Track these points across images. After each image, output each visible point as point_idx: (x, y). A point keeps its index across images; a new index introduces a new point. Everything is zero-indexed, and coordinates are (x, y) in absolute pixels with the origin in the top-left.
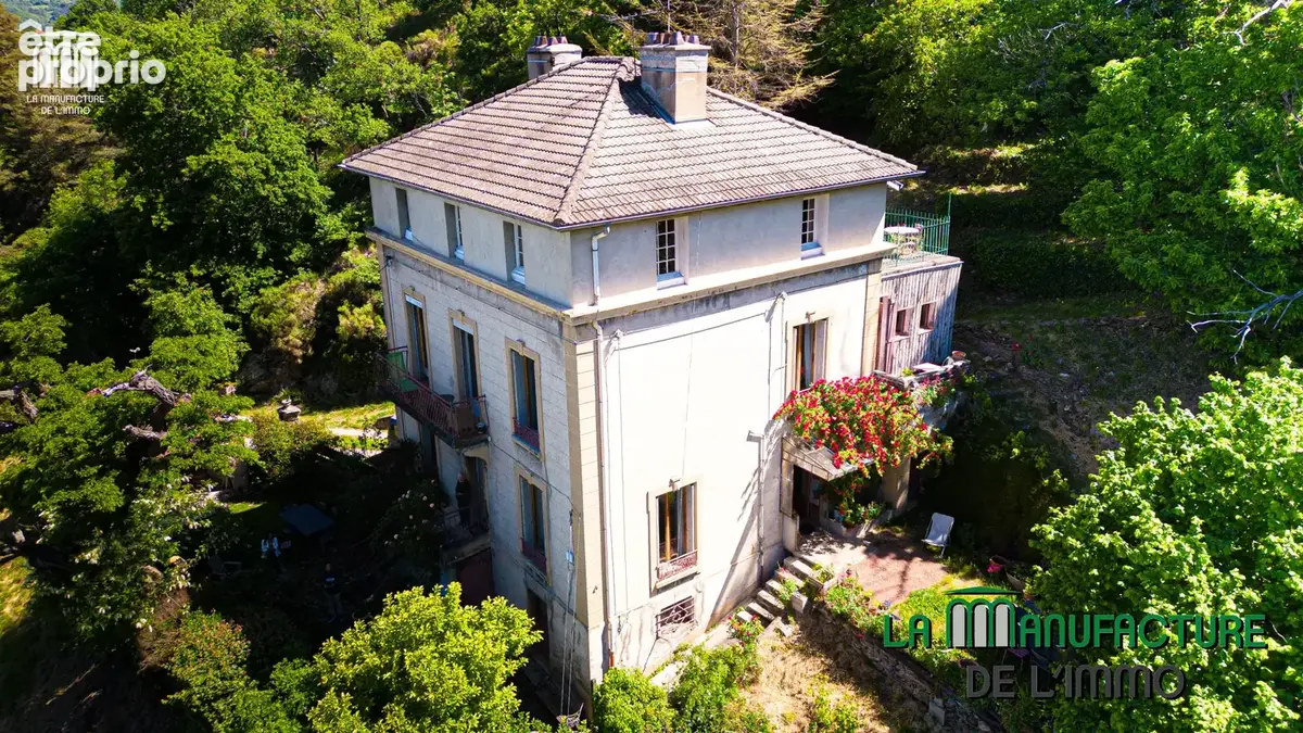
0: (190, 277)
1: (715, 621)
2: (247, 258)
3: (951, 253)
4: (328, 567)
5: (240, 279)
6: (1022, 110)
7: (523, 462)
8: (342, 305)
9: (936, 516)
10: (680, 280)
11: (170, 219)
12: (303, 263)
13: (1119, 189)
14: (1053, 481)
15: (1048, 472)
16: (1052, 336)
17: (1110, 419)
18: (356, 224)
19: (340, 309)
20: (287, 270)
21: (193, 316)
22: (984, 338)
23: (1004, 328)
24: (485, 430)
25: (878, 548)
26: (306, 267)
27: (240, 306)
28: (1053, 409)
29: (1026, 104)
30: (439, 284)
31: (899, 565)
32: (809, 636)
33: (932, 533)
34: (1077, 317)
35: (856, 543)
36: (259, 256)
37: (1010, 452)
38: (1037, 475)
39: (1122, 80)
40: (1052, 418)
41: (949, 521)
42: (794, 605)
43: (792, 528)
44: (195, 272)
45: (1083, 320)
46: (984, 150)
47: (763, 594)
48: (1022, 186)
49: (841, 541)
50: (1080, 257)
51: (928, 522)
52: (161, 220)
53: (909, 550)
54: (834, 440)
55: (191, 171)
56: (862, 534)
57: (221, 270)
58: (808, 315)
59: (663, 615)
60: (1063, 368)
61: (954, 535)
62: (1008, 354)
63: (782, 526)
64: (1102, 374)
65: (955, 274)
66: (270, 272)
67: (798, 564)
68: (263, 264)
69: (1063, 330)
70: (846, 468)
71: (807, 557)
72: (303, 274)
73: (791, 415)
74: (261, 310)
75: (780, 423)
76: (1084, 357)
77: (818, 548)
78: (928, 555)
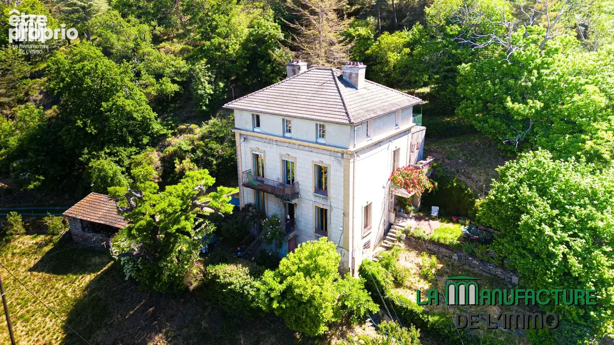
0: (105, 153)
1: (375, 247)
2: (125, 143)
3: (422, 126)
4: (239, 248)
5: (123, 152)
6: (434, 78)
7: (318, 201)
8: (175, 160)
9: (433, 207)
10: (370, 138)
11: (95, 129)
12: (147, 144)
13: (472, 103)
14: (468, 191)
15: (466, 189)
16: (453, 150)
17: (498, 167)
18: (170, 127)
19: (175, 161)
20: (142, 147)
21: (110, 169)
22: (432, 152)
23: (437, 148)
24: (298, 193)
25: (418, 219)
26: (149, 146)
27: (125, 164)
28: (458, 172)
29: (436, 76)
30: (275, 146)
31: (426, 223)
32: (409, 246)
33: (433, 212)
34: (459, 143)
35: (411, 218)
36: (130, 143)
37: (453, 184)
38: (463, 190)
39: (467, 70)
40: (458, 175)
41: (438, 208)
42: (401, 238)
43: (393, 215)
44: (108, 151)
45: (460, 144)
46: (412, 90)
47: (387, 237)
48: (426, 102)
49: (406, 218)
50: (454, 124)
51: (430, 209)
52: (91, 130)
53: (427, 218)
54: (406, 186)
55: (105, 108)
56: (411, 216)
57: (115, 149)
58: (396, 147)
59: (364, 246)
60: (459, 159)
61: (439, 211)
62: (440, 156)
63: (389, 216)
64: (470, 159)
65: (424, 131)
66: (134, 149)
67: (396, 227)
68: (131, 146)
69: (455, 148)
70: (412, 194)
71: (398, 224)
72: (149, 149)
73: (393, 179)
74: (135, 165)
75: (390, 182)
76: (464, 155)
77: (400, 221)
78: (433, 219)
